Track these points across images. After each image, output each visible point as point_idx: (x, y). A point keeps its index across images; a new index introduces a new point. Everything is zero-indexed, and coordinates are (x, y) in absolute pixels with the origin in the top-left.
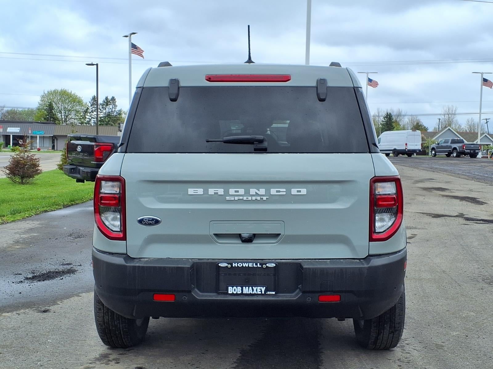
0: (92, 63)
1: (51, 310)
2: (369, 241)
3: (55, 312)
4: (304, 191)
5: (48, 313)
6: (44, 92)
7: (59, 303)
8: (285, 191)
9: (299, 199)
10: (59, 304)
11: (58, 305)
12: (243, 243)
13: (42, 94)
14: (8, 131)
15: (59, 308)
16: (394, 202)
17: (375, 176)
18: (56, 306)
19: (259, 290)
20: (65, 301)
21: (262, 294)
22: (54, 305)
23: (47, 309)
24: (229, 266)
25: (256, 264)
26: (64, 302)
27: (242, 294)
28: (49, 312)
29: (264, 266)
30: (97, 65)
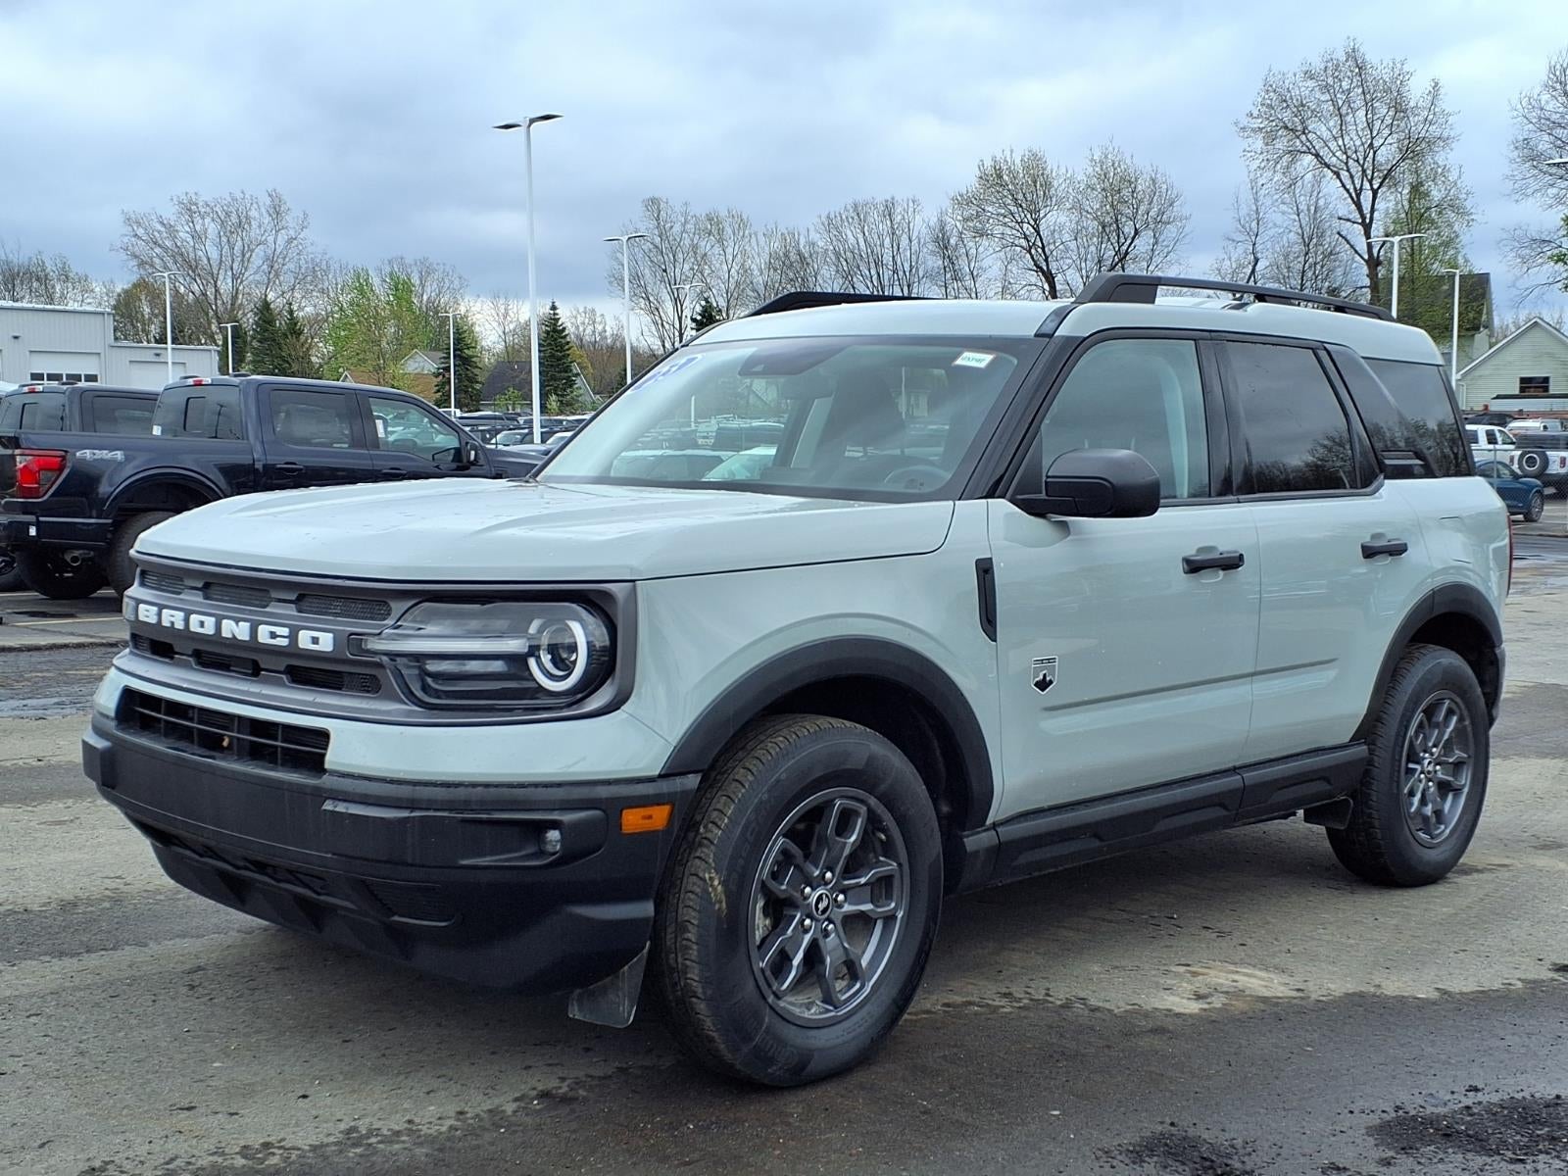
1: (1550, 970)
3: (1540, 960)
5: (1558, 962)
7: (1520, 985)
10: (1519, 979)
11: (1523, 977)
15: (1524, 967)
18: (1531, 976)
20: (1497, 985)
22: (1535, 982)
23: (1561, 974)
26: (1503, 984)
28: (1555, 964)
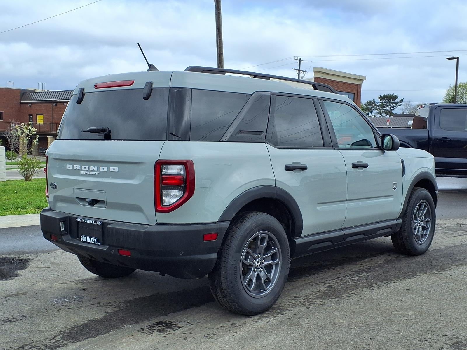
0: (453, 57)
2: (155, 212)
4: (116, 169)
6: (450, 86)
8: (107, 168)
9: (114, 175)
12: (89, 206)
13: (449, 88)
14: (408, 124)
16: (184, 185)
17: (159, 160)
19: (93, 240)
21: (94, 244)
24: (81, 221)
25: (93, 222)
27: (86, 242)
29: (96, 223)
30: (458, 58)
